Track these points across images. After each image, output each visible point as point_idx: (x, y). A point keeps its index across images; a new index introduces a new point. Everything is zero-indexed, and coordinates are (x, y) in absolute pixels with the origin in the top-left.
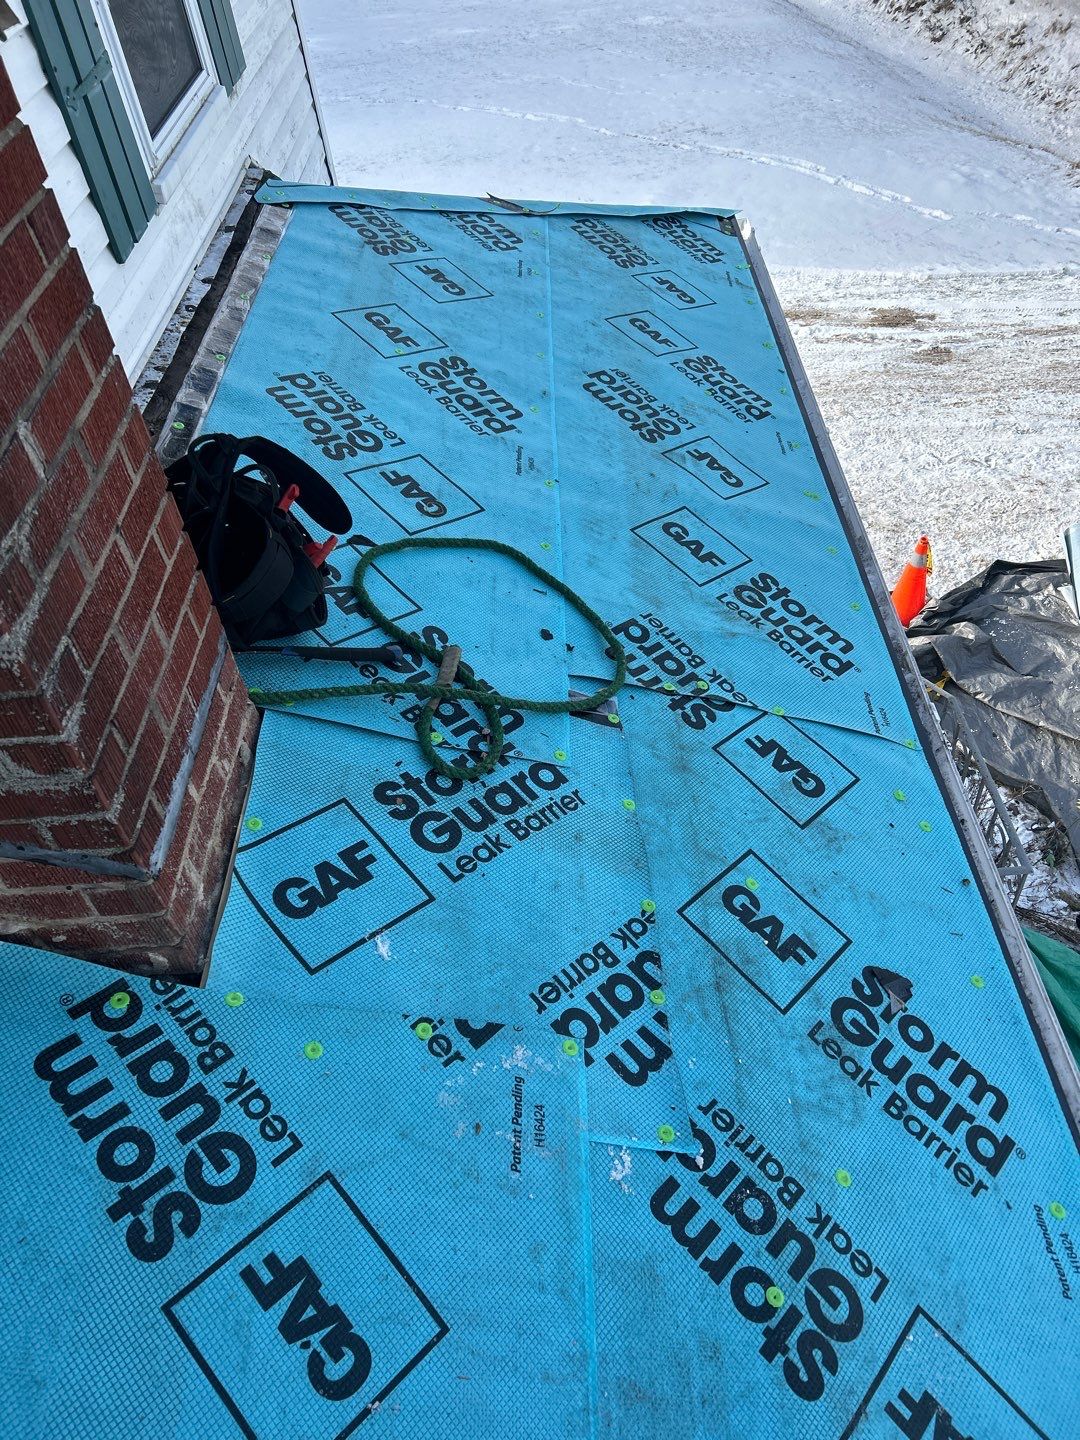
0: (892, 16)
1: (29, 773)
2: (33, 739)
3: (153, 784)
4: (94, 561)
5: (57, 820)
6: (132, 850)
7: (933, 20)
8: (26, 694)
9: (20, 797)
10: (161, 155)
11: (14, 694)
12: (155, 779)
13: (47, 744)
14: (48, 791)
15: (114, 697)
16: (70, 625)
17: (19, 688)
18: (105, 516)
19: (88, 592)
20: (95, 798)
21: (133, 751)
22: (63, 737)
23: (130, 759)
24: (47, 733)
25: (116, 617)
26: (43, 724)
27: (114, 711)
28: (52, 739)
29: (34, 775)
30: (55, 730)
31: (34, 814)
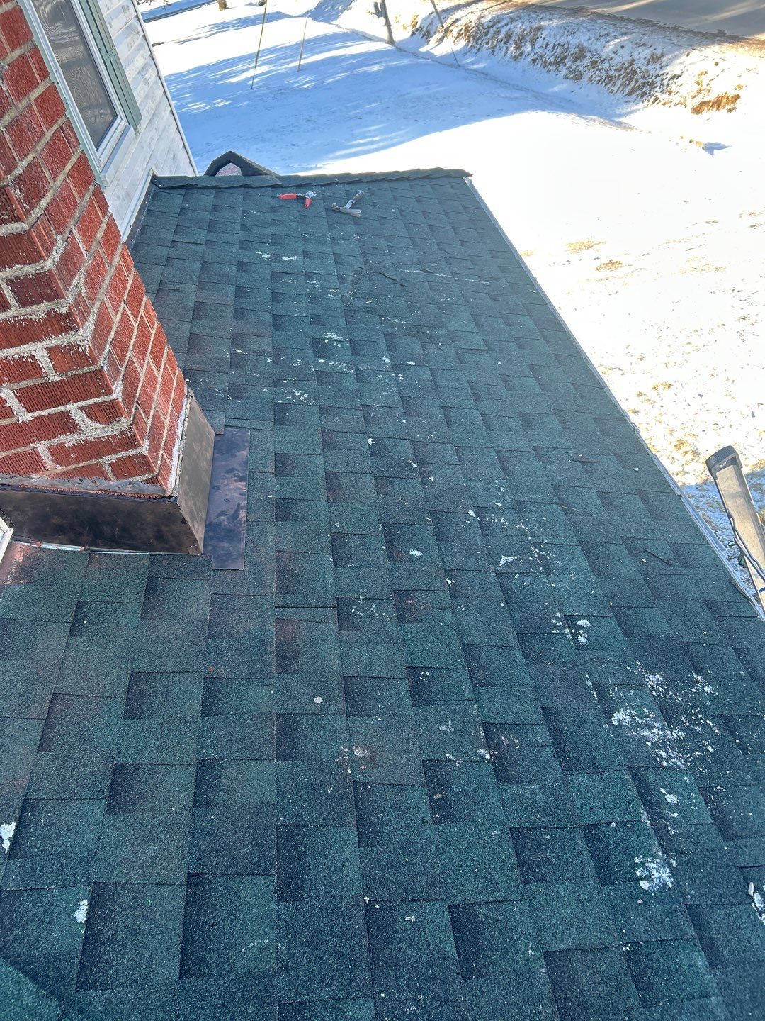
0: (546, 69)
1: (97, 425)
2: (98, 400)
3: (162, 446)
4: (117, 312)
5: (114, 457)
6: (157, 475)
7: (573, 67)
8: (93, 368)
9: (93, 443)
10: (104, 159)
11: (86, 369)
12: (163, 444)
13: (106, 402)
14: (107, 436)
15: (136, 388)
16: (110, 340)
17: (90, 365)
18: (118, 292)
19: (115, 328)
20: (134, 438)
21: (150, 422)
22: (114, 396)
23: (149, 425)
24: (106, 394)
25: (131, 347)
26: (103, 388)
27: (137, 396)
28: (108, 398)
29: (100, 426)
30: (110, 392)
31: (100, 455)
